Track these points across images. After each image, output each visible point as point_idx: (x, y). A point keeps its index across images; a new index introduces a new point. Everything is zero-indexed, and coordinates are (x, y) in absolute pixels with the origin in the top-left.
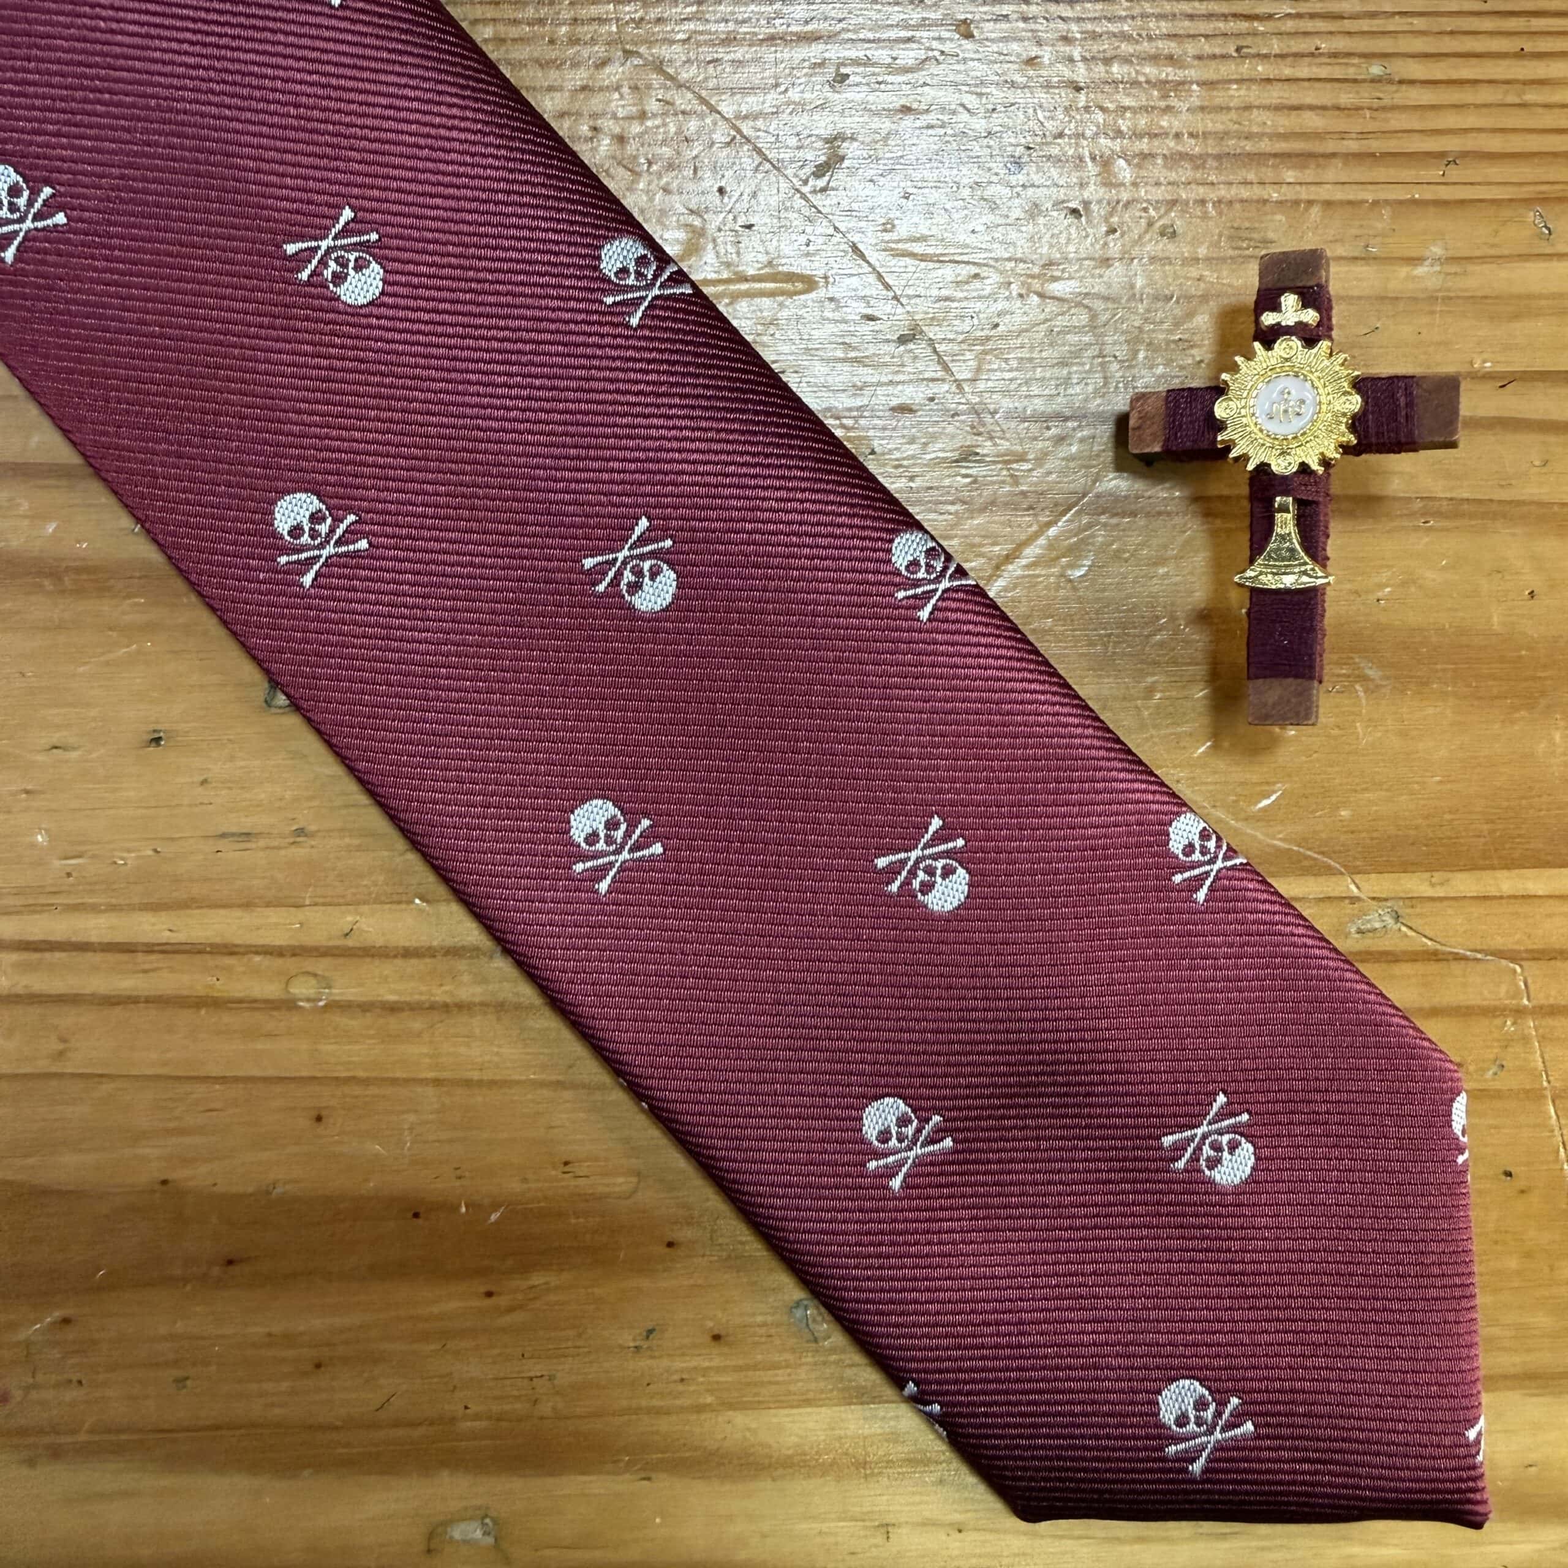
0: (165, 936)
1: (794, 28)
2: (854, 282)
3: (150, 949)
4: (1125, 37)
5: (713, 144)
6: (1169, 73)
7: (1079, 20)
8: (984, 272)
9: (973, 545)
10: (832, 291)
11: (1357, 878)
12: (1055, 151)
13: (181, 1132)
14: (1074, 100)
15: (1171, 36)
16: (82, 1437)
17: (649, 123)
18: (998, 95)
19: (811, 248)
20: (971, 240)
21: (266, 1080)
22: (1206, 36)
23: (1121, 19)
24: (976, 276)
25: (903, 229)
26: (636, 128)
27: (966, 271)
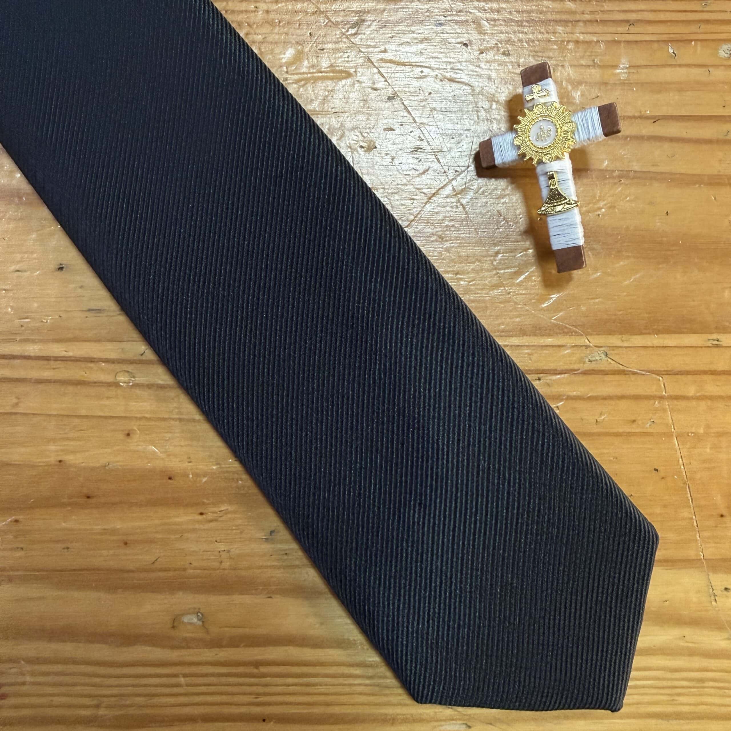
0: (63, 354)
3: (56, 359)
5: (307, 14)
10: (358, 78)
11: (589, 337)
12: (456, 18)
13: (68, 439)
16: (21, 573)
17: (280, 5)
19: (349, 59)
24: (422, 72)
26: (274, 7)
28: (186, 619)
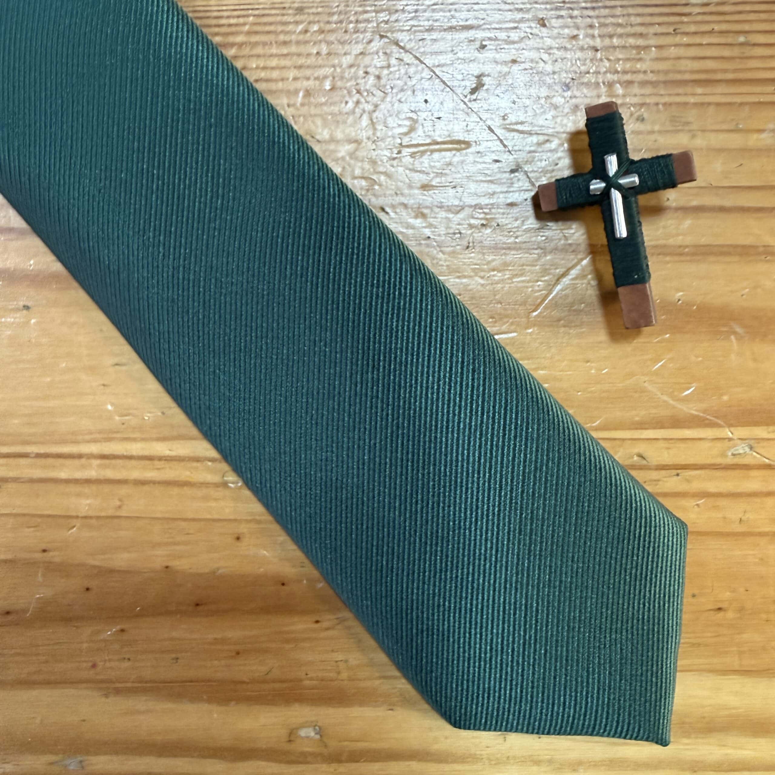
0: (167, 453)
1: (461, 23)
2: (490, 144)
3: (160, 459)
4: (619, 25)
5: (422, 78)
6: (640, 42)
7: (598, 17)
8: (551, 139)
9: (546, 269)
10: (478, 149)
11: (732, 429)
12: (586, 80)
13: (175, 544)
14: (595, 55)
15: (642, 24)
16: (129, 685)
17: (392, 69)
18: (559, 54)
19: (469, 128)
20: (546, 123)
21: (214, 520)
22: (659, 24)
23: (618, 16)
24: (548, 141)
25: (512, 118)
26: (386, 72)
27: (542, 138)
28: (303, 733)
